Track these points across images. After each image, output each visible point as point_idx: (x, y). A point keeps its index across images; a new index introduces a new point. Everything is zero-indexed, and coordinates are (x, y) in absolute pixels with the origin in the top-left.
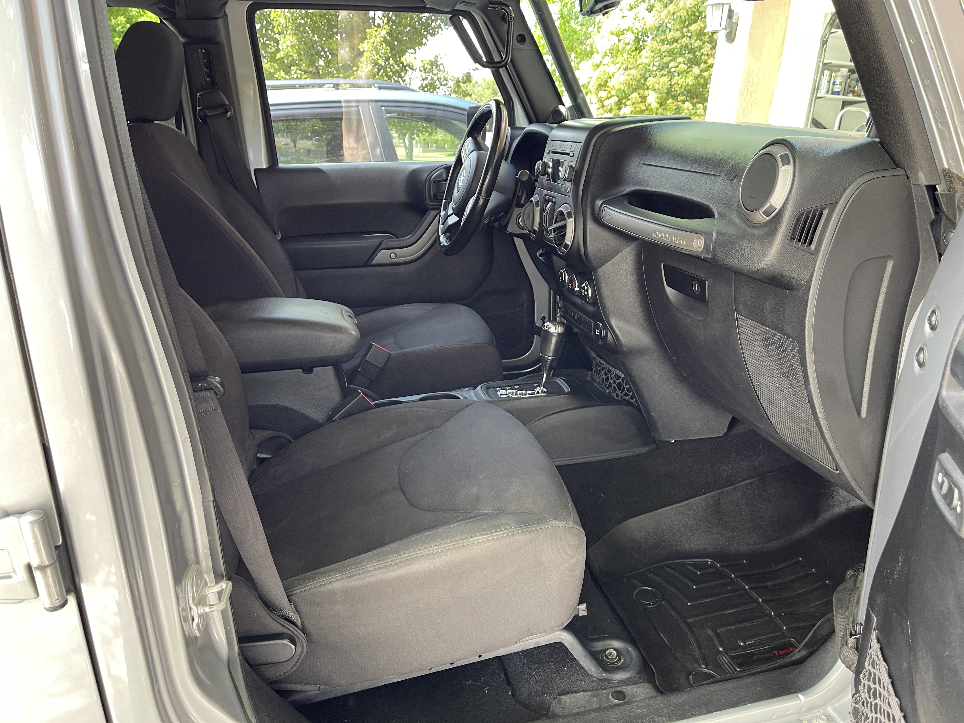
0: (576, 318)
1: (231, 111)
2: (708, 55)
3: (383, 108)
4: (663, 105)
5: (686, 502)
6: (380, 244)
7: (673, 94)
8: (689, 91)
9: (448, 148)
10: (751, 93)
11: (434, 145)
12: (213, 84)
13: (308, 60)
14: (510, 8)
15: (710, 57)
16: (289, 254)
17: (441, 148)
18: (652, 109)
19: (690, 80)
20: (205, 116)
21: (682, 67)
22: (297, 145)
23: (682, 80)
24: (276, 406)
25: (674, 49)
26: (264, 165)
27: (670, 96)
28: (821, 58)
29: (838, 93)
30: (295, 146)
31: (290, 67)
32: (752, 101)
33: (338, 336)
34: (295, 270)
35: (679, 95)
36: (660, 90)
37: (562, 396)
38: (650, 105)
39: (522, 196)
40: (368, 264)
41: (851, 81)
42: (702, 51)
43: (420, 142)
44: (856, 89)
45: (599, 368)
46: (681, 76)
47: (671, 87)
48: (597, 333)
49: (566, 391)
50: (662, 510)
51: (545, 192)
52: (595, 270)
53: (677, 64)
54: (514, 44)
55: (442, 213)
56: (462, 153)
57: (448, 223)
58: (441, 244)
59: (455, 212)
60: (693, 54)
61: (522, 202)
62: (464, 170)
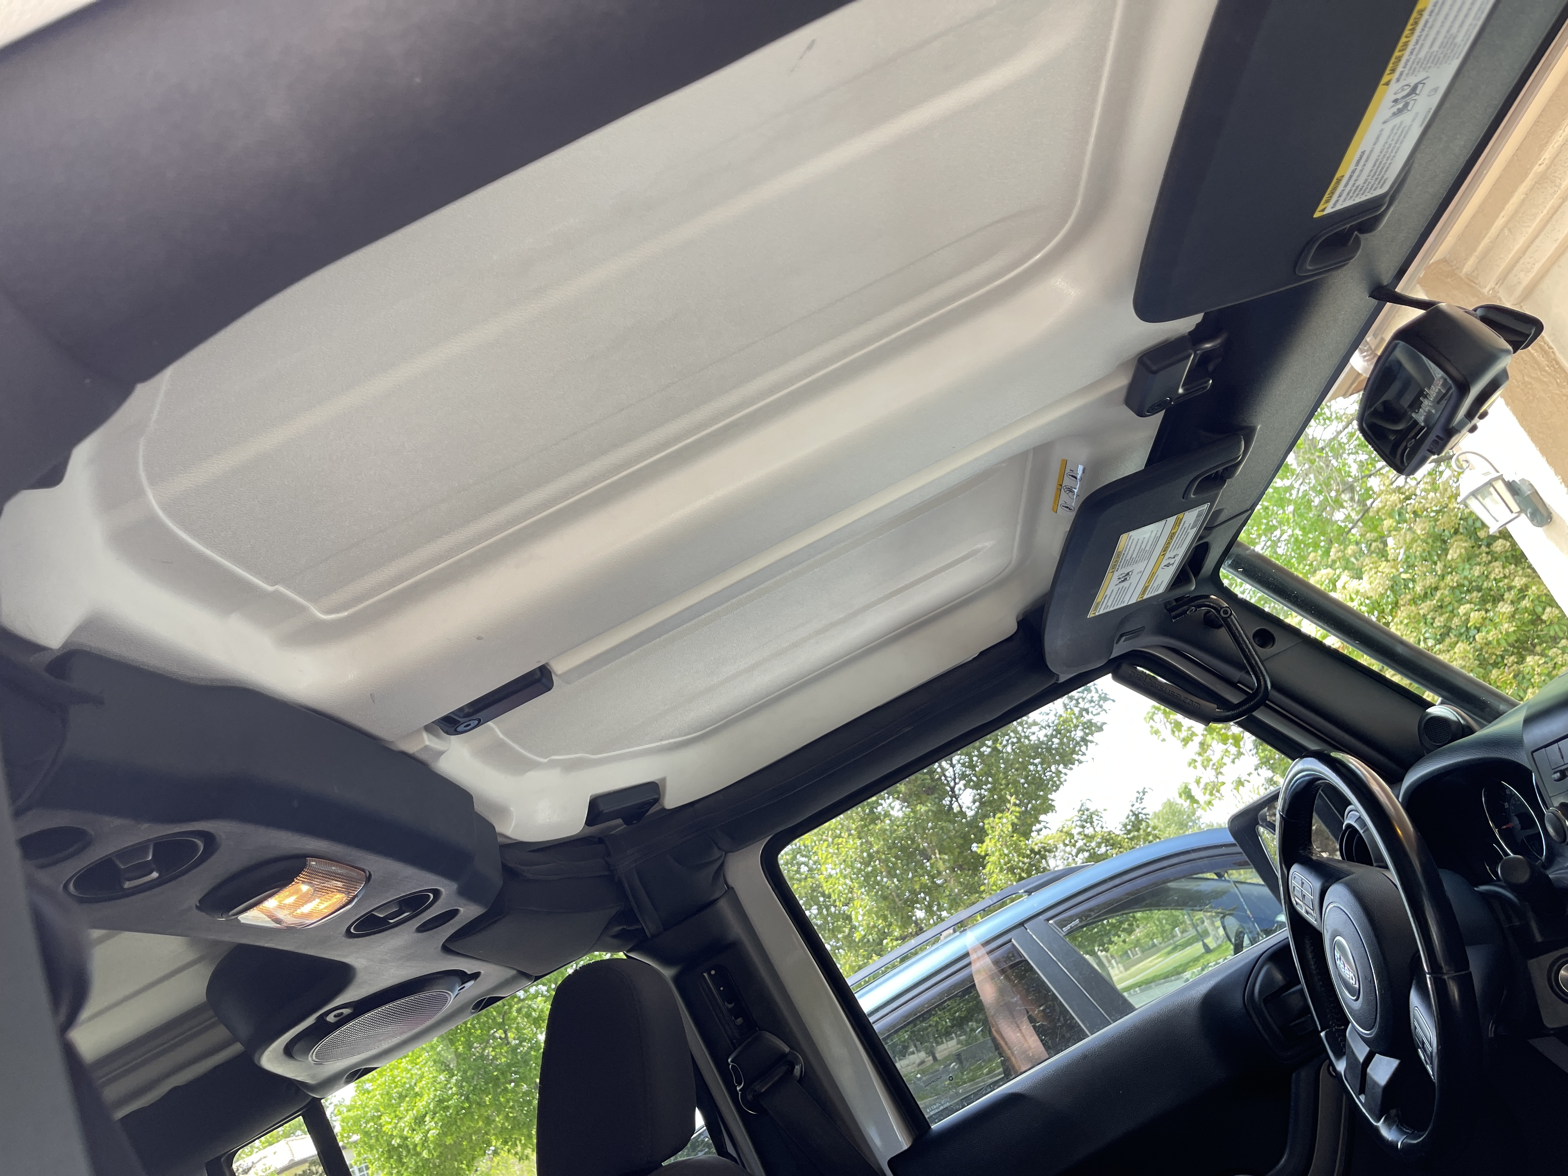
1: (799, 1062)
2: (1505, 577)
3: (1051, 922)
7: (1492, 661)
8: (1518, 643)
9: (1160, 943)
11: (1137, 950)
12: (750, 1026)
13: (899, 920)
14: (1212, 597)
15: (1512, 577)
17: (1150, 949)
19: (1506, 627)
20: (756, 1097)
21: (1477, 616)
22: (937, 1055)
23: (1491, 633)
25: (1441, 600)
26: (903, 1142)
27: (1490, 667)
30: (935, 1059)
31: (881, 943)
35: (1503, 657)
39: (1526, 927)
42: (1492, 576)
43: (1112, 956)
46: (1484, 630)
53: (1464, 618)
54: (1258, 653)
55: (1341, 1066)
56: (1298, 908)
57: (1375, 1083)
58: (1392, 1145)
59: (1378, 1046)
60: (1479, 589)
61: (1539, 938)
62: (1338, 938)
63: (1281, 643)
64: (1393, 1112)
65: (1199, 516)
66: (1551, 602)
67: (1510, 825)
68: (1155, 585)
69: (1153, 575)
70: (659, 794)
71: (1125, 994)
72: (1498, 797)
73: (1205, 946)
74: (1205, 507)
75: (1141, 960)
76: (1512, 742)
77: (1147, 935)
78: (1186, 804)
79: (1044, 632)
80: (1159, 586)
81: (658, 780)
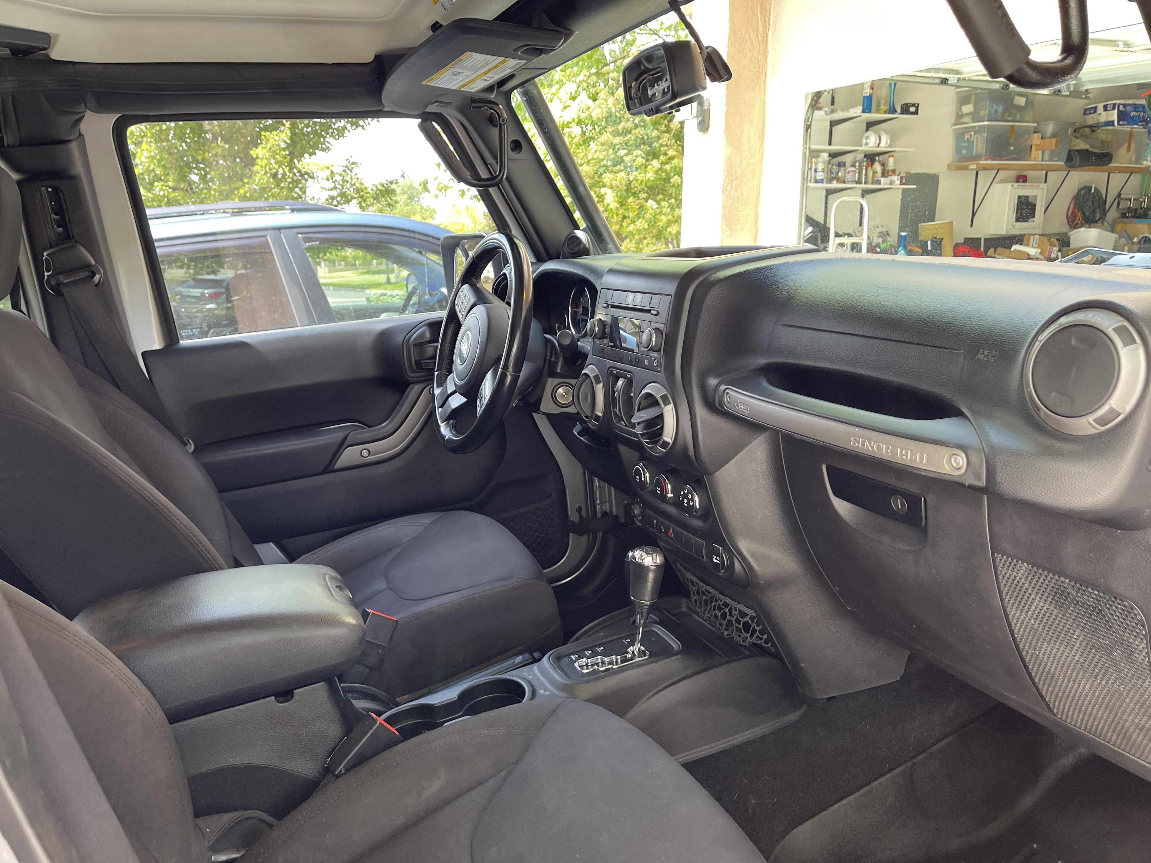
0: (671, 533)
1: (99, 273)
2: (667, 145)
3: (300, 236)
4: (624, 205)
5: (866, 788)
6: (345, 438)
7: (633, 191)
8: (651, 188)
9: (360, 265)
10: (736, 187)
11: (343, 263)
12: (68, 237)
13: (176, 174)
14: (501, 106)
15: (670, 148)
16: (211, 470)
17: (351, 266)
18: (611, 209)
19: (650, 175)
20: (59, 284)
21: (640, 161)
23: (642, 175)
24: (234, 770)
25: (628, 140)
26: (157, 345)
27: (630, 194)
28: (806, 144)
29: (821, 181)
32: (738, 196)
33: (332, 632)
34: (220, 492)
35: (640, 192)
36: (618, 187)
37: (674, 658)
38: (608, 205)
39: (556, 363)
40: (330, 468)
41: (832, 166)
42: (661, 141)
44: (840, 174)
45: (704, 597)
46: (639, 171)
47: (630, 184)
48: (715, 560)
49: (676, 647)
50: (836, 806)
51: (609, 363)
52: (710, 474)
53: (634, 158)
54: (509, 153)
55: (437, 391)
56: (456, 307)
57: (450, 406)
58: (443, 437)
59: (461, 390)
60: (650, 145)
61: (559, 370)
62: (469, 332)
63: (524, 154)
64: (452, 421)
65: (517, 64)
66: (680, 173)
67: (578, 310)
68: (472, 86)
69: (473, 80)
70: (50, 46)
71: (323, 287)
72: (580, 293)
73: (388, 279)
74: (524, 62)
75: (342, 270)
76: (598, 273)
77: (354, 256)
78: (420, 189)
79: (390, 76)
80: (473, 88)
81: (52, 34)
